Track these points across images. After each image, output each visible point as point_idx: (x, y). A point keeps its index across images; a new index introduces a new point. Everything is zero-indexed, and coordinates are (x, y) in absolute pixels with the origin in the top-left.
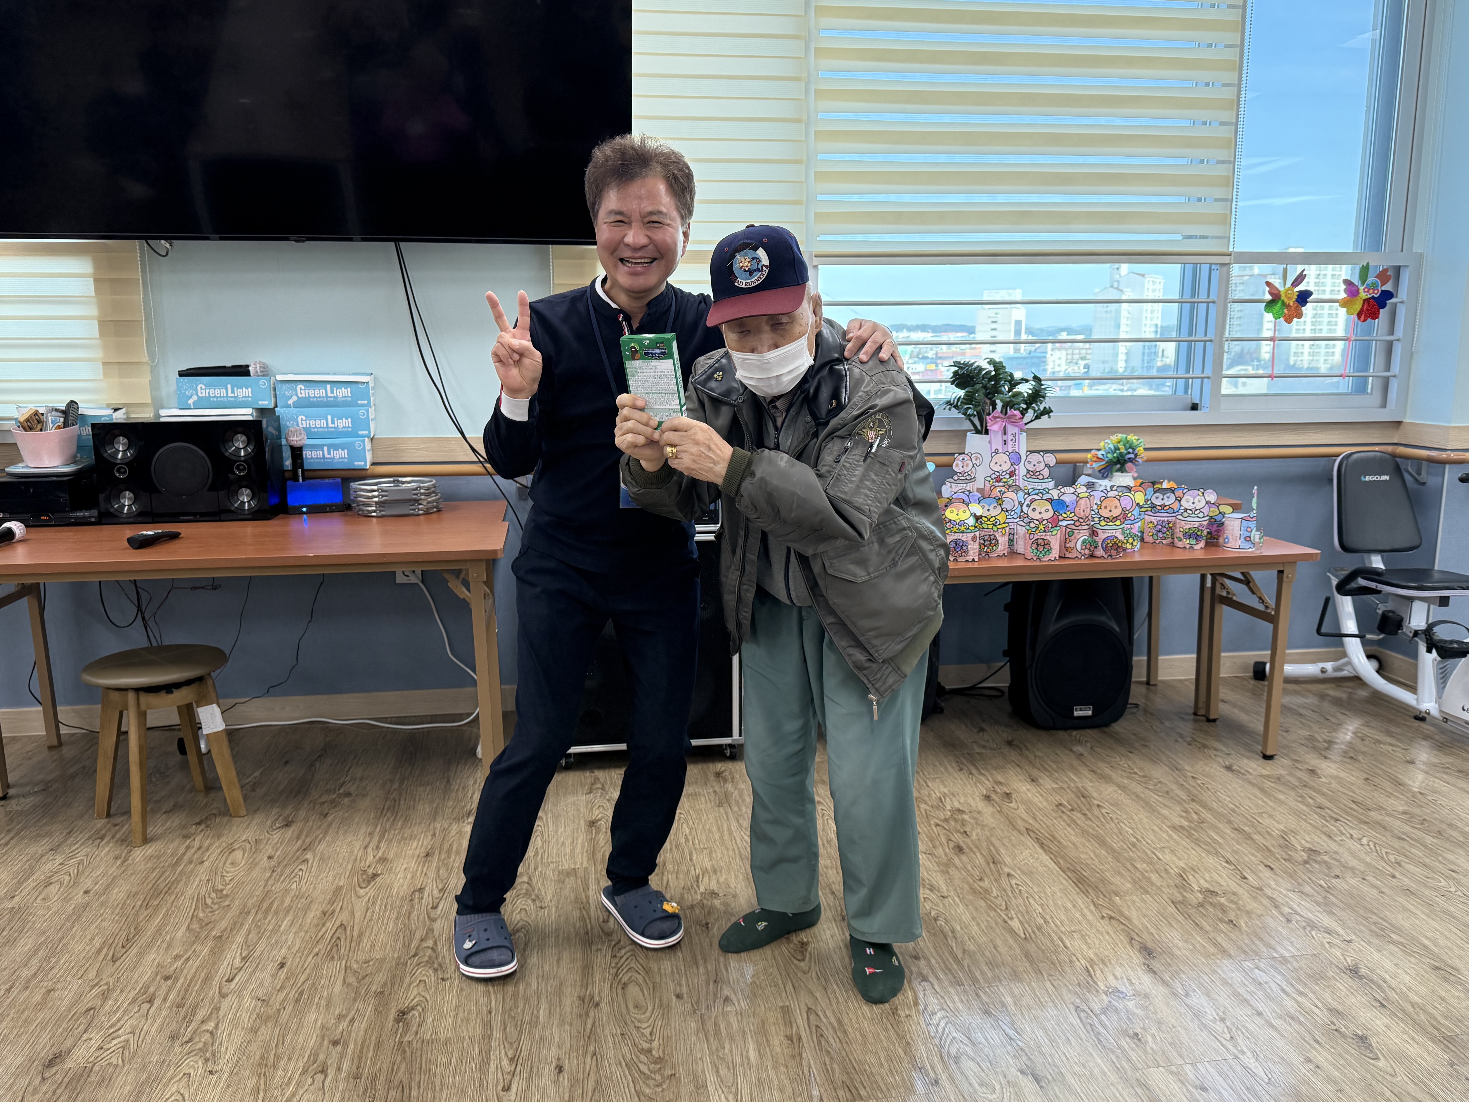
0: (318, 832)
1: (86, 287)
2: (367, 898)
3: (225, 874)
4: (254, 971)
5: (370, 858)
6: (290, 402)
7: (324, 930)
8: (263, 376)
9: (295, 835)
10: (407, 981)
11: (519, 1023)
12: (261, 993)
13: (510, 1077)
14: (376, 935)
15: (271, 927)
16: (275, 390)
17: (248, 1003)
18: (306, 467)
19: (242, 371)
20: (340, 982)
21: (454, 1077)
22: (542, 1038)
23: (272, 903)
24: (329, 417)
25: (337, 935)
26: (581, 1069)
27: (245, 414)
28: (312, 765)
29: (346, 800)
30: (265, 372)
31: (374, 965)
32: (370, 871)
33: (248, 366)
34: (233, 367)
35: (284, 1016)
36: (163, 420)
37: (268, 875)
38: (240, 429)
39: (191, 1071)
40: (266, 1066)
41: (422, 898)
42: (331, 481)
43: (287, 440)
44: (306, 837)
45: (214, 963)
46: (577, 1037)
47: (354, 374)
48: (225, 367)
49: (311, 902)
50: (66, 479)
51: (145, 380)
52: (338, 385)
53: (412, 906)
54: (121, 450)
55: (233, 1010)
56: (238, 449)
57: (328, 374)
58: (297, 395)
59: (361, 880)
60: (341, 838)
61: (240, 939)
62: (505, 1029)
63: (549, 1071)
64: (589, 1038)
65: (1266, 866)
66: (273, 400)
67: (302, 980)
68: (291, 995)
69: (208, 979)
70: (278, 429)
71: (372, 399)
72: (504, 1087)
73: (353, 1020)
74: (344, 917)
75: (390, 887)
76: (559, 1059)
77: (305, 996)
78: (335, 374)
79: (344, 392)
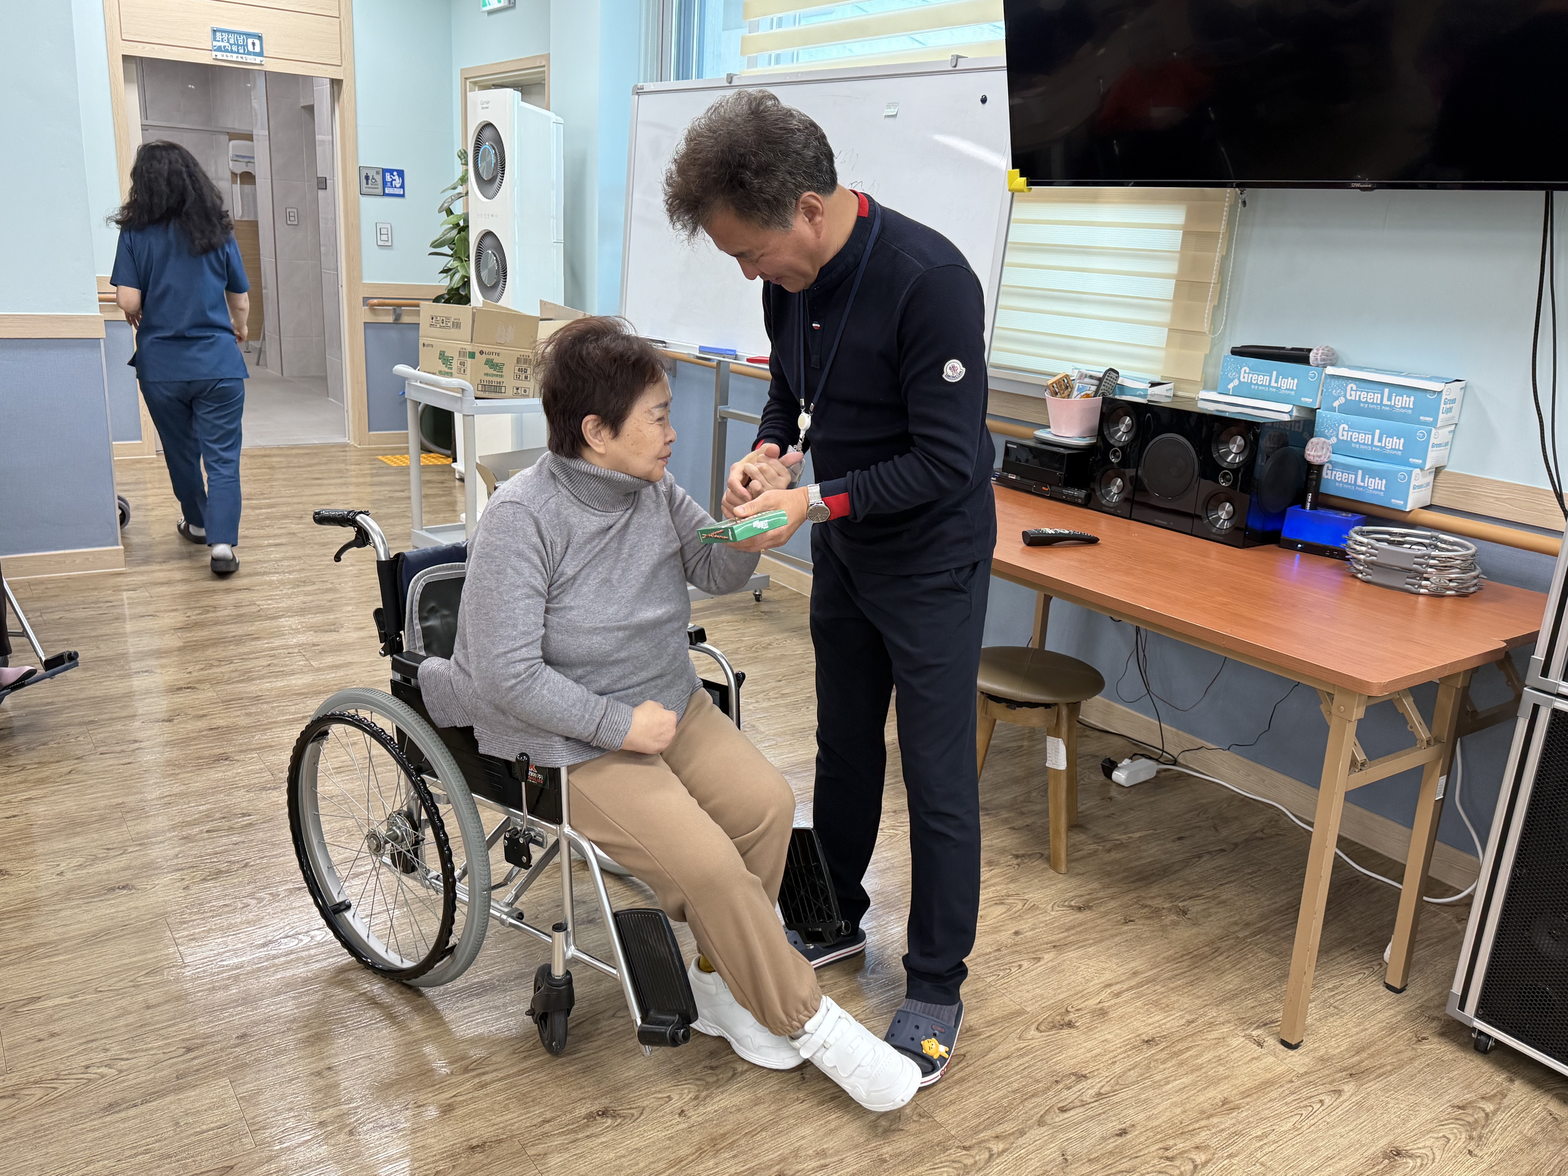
0: (1094, 936)
1: (1174, 241)
2: (1024, 1045)
5: (1094, 1001)
6: (1336, 404)
8: (1320, 365)
9: (1072, 924)
16: (1323, 385)
19: (1300, 357)
24: (1378, 432)
28: (1199, 856)
29: (1170, 918)
30: (1328, 362)
33: (1311, 351)
34: (1293, 349)
37: (988, 952)
38: (1238, 430)
41: (1069, 1088)
42: (1349, 516)
44: (1077, 934)
47: (1428, 379)
48: (1283, 349)
50: (1066, 452)
51: (1201, 353)
52: (1401, 391)
54: (1122, 430)
56: (1229, 453)
57: (1392, 374)
58: (1345, 396)
66: (1319, 398)
71: (1441, 416)
75: (1062, 1049)
78: (1402, 376)
79: (1405, 402)
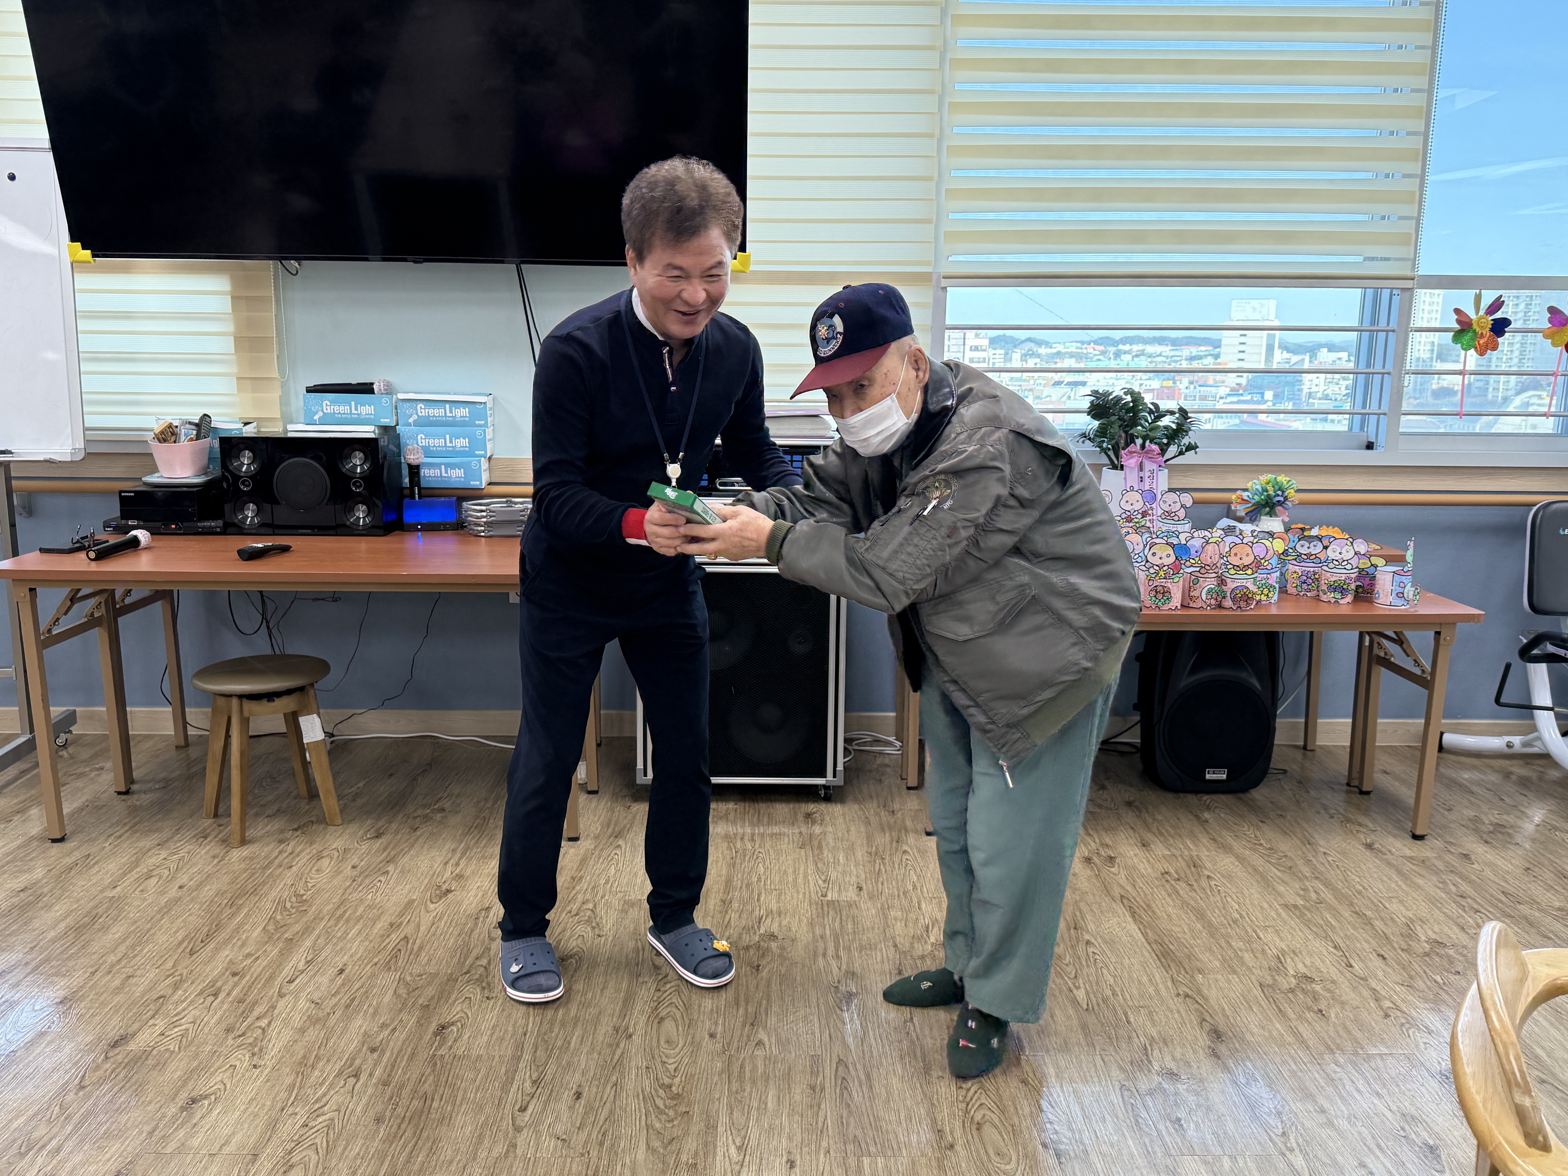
0: (404, 845)
1: (225, 304)
2: (435, 914)
3: (309, 880)
4: (315, 975)
5: (448, 874)
6: (411, 420)
7: (387, 941)
8: (387, 394)
9: (382, 846)
10: (453, 997)
11: (550, 1047)
12: (316, 996)
13: (529, 1098)
14: (435, 950)
15: (339, 934)
16: (396, 408)
17: (303, 1004)
18: (423, 484)
19: (366, 389)
20: (391, 992)
21: (476, 1094)
22: (568, 1064)
23: (345, 912)
24: (448, 436)
25: (399, 947)
26: (598, 1098)
27: (367, 431)
28: (415, 779)
29: (439, 816)
30: (389, 390)
31: (426, 979)
32: (444, 887)
33: (372, 384)
34: (358, 384)
35: (333, 1020)
36: (290, 435)
37: (348, 884)
38: (357, 446)
39: (238, 1063)
40: (306, 1065)
41: (487, 917)
42: (447, 499)
43: (405, 458)
44: (393, 849)
45: (281, 964)
46: (602, 1067)
47: (473, 394)
48: (350, 384)
49: (382, 913)
50: (195, 489)
51: (275, 395)
52: (458, 405)
53: (476, 924)
54: (246, 462)
55: (288, 1010)
56: (355, 466)
57: (449, 394)
58: (417, 414)
59: (433, 895)
60: (424, 853)
61: (308, 943)
62: (535, 1052)
63: (567, 1096)
64: (614, 1068)
65: (1378, 955)
66: (395, 418)
67: (356, 987)
68: (343, 1001)
69: (271, 978)
70: (398, 446)
71: (489, 419)
72: (521, 1107)
73: (394, 1030)
74: (409, 930)
75: (460, 903)
76: (580, 1086)
77: (356, 1003)
78: (455, 394)
79: (462, 412)
